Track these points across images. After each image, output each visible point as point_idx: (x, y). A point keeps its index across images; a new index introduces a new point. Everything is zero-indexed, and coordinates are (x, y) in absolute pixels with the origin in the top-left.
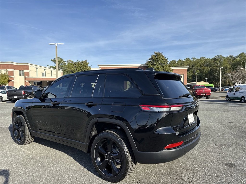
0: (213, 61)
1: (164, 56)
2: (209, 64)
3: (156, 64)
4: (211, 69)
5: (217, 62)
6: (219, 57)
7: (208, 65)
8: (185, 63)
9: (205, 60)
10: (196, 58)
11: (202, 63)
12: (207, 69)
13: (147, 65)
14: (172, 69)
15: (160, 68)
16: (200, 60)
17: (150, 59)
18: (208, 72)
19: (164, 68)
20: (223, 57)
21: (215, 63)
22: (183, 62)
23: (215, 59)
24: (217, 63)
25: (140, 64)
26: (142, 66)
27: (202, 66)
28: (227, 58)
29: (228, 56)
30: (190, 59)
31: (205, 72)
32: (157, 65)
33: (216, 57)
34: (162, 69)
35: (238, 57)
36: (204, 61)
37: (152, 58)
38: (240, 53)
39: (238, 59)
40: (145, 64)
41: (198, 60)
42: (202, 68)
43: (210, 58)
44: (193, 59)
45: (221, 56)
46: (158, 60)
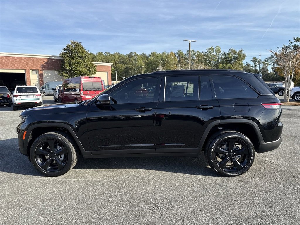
0: (128, 58)
1: (84, 47)
2: (124, 61)
3: (75, 57)
4: (126, 67)
5: (132, 59)
6: (134, 54)
7: (122, 63)
8: (97, 58)
9: (120, 56)
10: (109, 53)
11: (117, 59)
12: (122, 67)
13: (62, 57)
14: (96, 65)
15: (81, 63)
16: (114, 55)
17: (65, 50)
18: (123, 70)
19: (86, 63)
20: (138, 54)
21: (130, 60)
22: (96, 56)
23: (130, 56)
24: (132, 61)
25: (51, 56)
26: (54, 58)
27: (117, 63)
28: (141, 56)
29: (141, 54)
30: (104, 54)
31: (121, 70)
32: (77, 59)
33: (130, 53)
34: (83, 64)
35: (150, 56)
36: (119, 58)
37: (68, 48)
38: (152, 52)
39: (151, 58)
40: (59, 55)
41: (112, 55)
42: (117, 65)
43: (124, 55)
44: (106, 54)
45: (135, 53)
46: (78, 52)
